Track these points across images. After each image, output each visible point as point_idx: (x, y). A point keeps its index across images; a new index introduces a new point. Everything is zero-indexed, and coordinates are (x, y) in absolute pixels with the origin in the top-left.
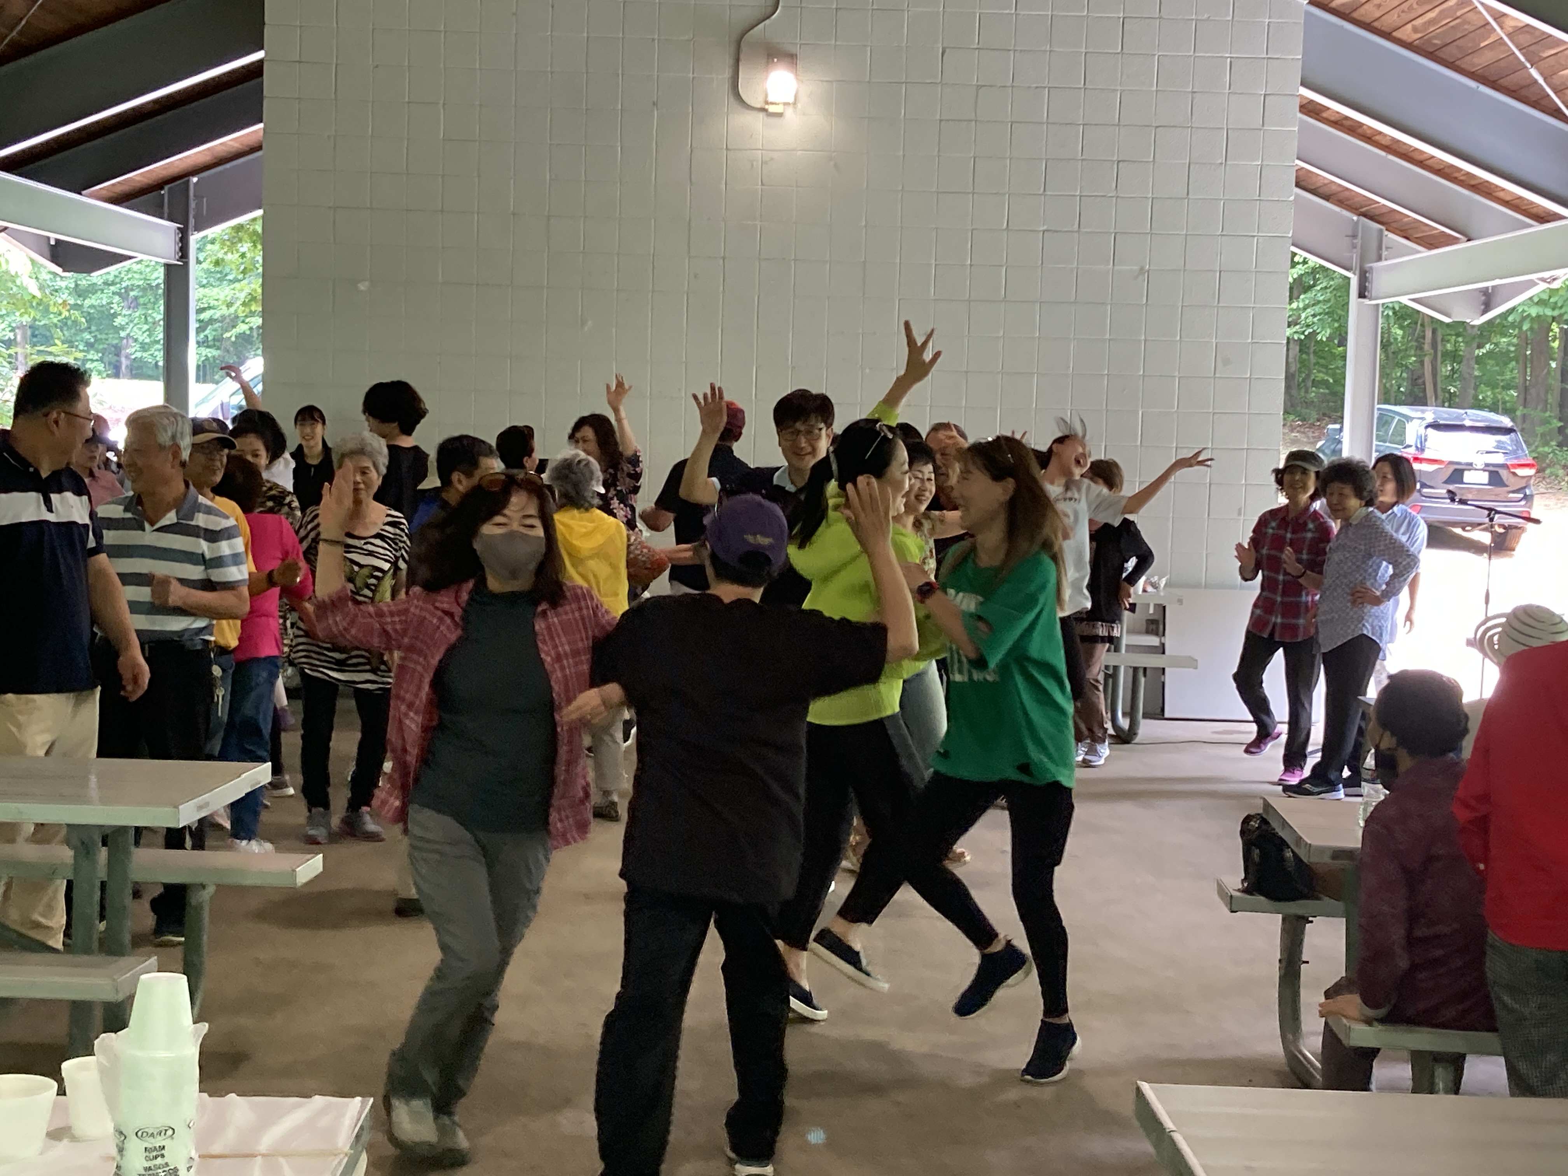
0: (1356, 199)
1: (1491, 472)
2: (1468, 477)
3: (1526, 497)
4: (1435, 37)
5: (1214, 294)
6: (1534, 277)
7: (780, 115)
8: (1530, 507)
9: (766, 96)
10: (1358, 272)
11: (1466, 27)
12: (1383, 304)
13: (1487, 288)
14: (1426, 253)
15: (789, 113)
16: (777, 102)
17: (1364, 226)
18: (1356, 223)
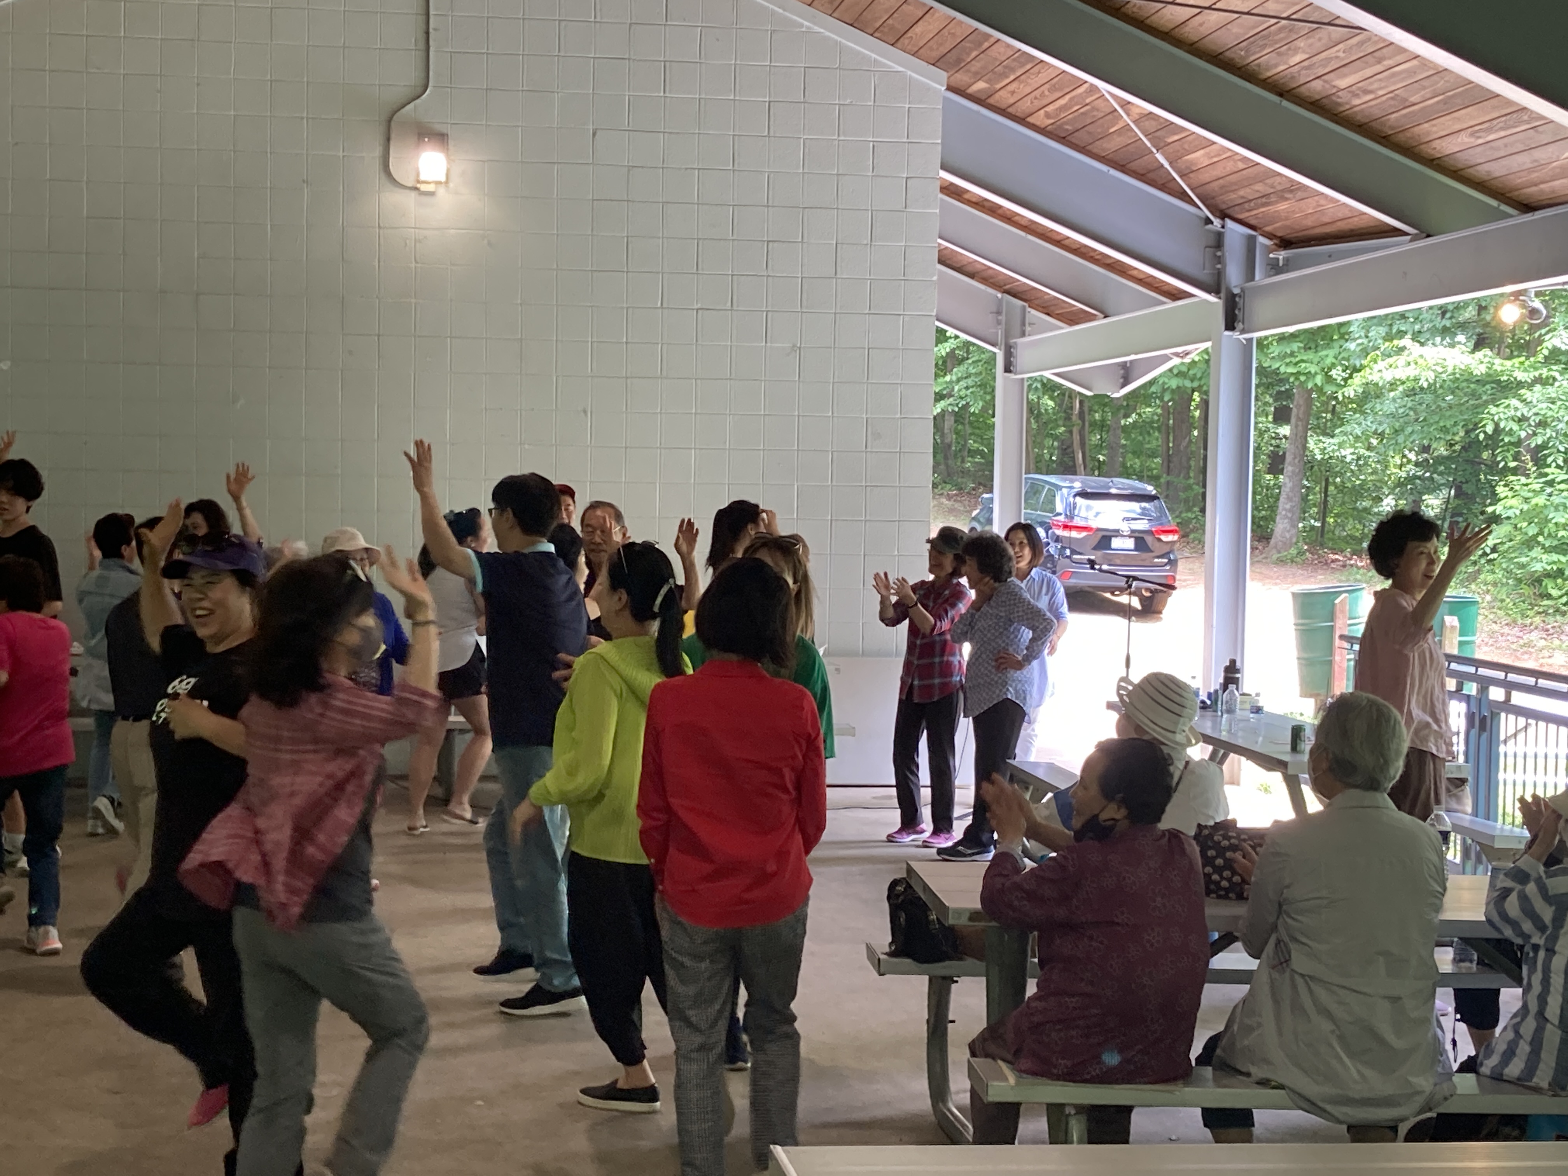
0: (1000, 278)
1: (1137, 539)
2: (1116, 543)
3: (1170, 562)
4: (1066, 123)
5: (863, 370)
6: (1167, 352)
7: (432, 194)
8: (1175, 571)
9: (418, 174)
10: (1003, 347)
11: (1095, 113)
12: (1029, 378)
13: (1126, 362)
14: (1068, 329)
15: (441, 191)
16: (430, 180)
17: (1008, 303)
18: (1000, 301)
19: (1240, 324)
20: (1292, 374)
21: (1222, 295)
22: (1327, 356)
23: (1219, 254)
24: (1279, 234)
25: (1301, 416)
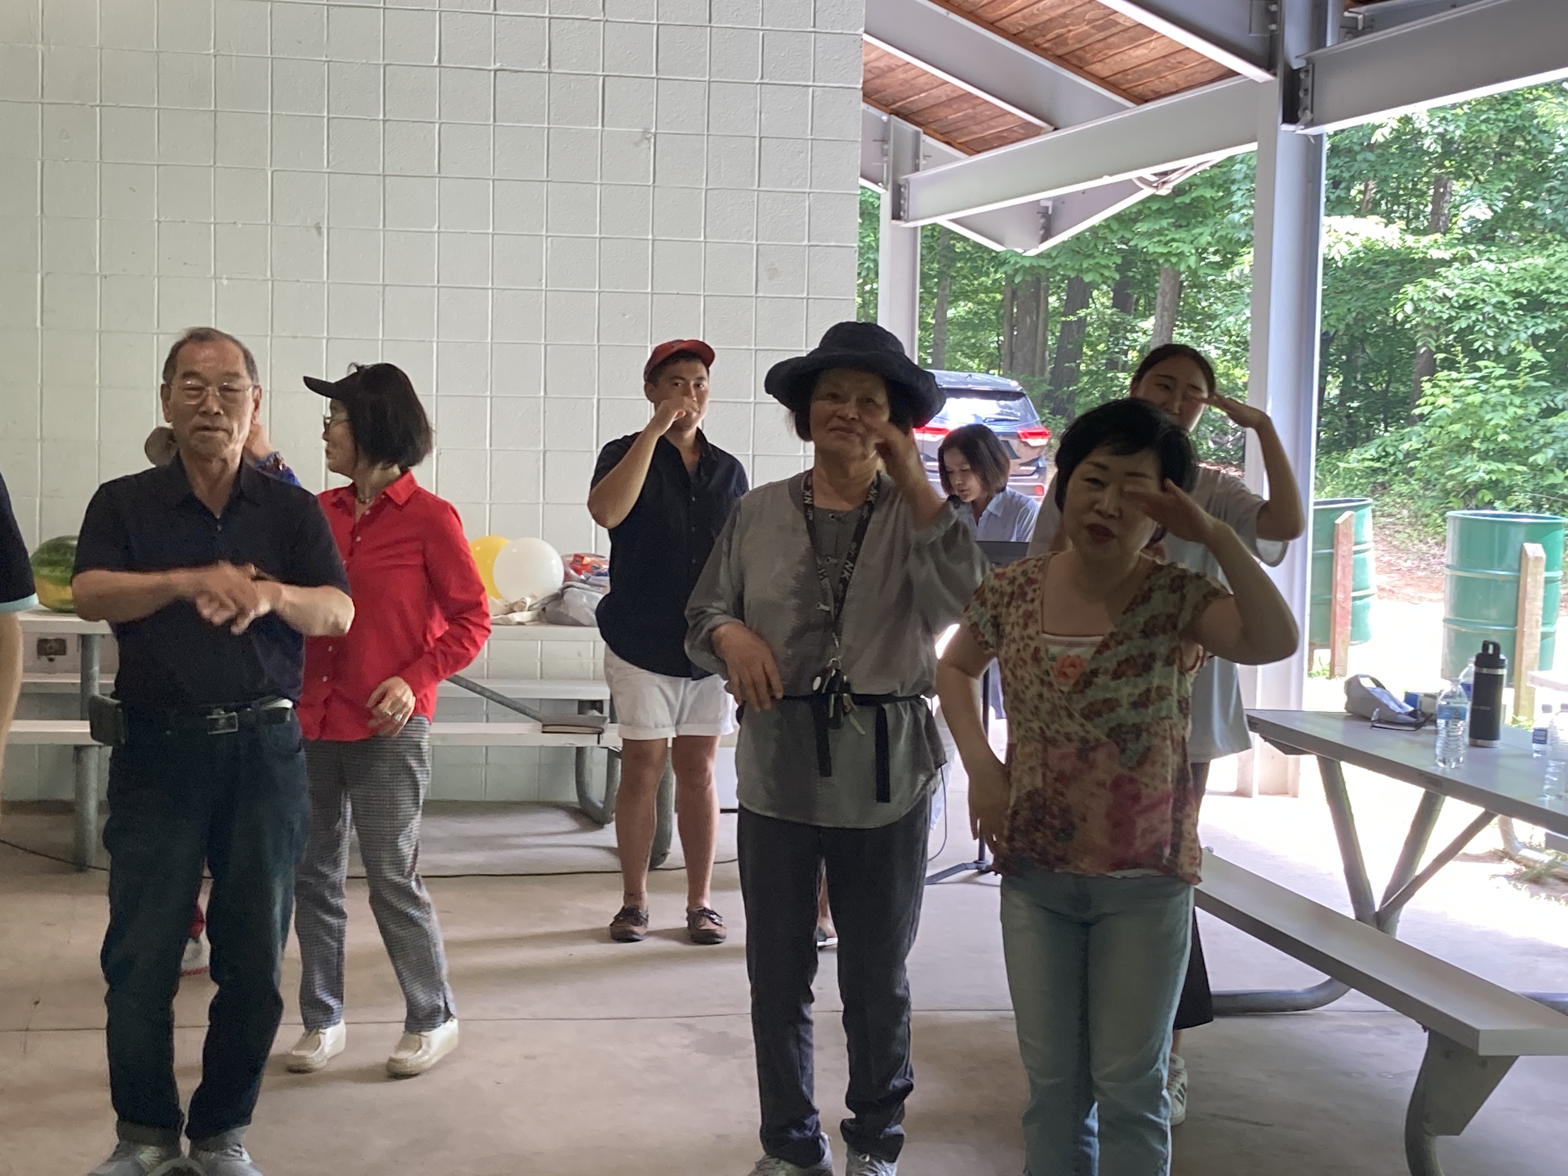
3: (1039, 471)
5: (753, 170)
10: (890, 186)
12: (923, 227)
17: (896, 127)
18: (887, 125)
19: (1308, 112)
20: (1162, 254)
21: (1279, 71)
22: (1201, 234)
23: (1274, 8)
25: (1167, 305)
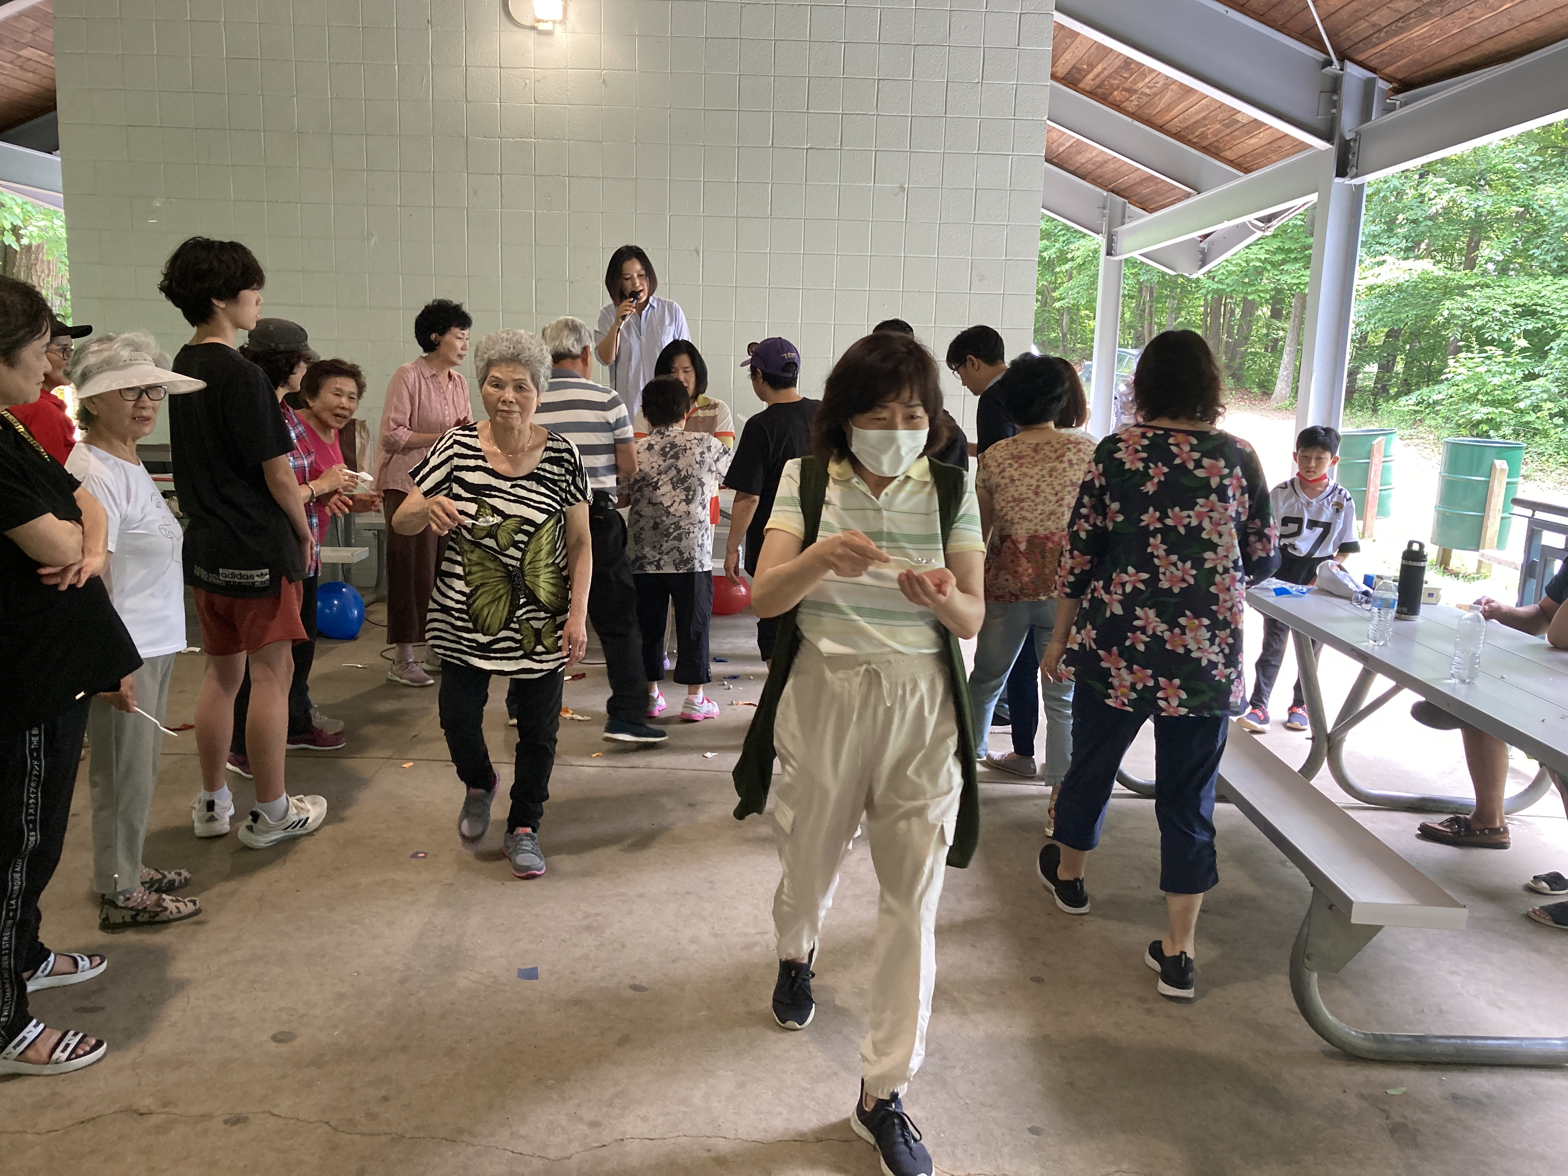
5: (970, 211)
7: (550, 33)
9: (535, 13)
10: (1106, 236)
12: (1125, 260)
15: (558, 29)
16: (545, 19)
18: (1106, 198)
19: (1354, 169)
21: (1336, 141)
23: (1335, 98)
24: (1400, 76)
